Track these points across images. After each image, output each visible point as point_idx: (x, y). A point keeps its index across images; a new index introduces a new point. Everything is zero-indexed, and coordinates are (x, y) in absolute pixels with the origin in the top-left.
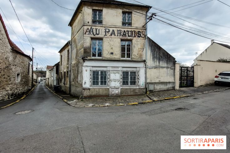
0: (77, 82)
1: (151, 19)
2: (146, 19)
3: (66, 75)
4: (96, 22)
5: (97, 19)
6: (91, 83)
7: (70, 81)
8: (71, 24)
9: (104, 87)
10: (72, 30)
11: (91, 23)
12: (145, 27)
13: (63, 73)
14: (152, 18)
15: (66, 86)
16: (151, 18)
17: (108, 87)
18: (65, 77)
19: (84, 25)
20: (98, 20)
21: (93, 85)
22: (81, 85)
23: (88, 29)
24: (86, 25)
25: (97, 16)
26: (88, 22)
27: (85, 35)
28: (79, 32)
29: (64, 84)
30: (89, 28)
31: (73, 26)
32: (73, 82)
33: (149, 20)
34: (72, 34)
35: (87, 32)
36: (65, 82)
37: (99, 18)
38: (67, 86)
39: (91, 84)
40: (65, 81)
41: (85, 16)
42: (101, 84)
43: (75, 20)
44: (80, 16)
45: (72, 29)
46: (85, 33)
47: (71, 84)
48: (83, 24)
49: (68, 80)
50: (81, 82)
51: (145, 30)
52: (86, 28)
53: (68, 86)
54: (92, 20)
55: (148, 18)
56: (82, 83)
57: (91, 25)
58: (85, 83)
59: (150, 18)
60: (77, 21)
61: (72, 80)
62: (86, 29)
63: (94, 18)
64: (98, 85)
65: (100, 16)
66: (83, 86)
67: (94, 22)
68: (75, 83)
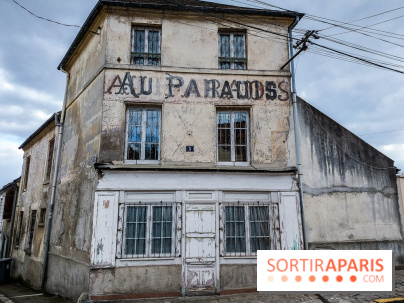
0: (74, 245)
1: (305, 48)
2: (290, 47)
3: (37, 220)
4: (142, 58)
5: (146, 51)
6: (119, 246)
7: (48, 240)
8: (66, 64)
9: (163, 260)
10: (68, 82)
11: (126, 61)
12: (286, 70)
13: (27, 215)
14: (307, 43)
15: (32, 261)
16: (304, 45)
17: (177, 261)
18: (32, 230)
19: (105, 68)
20: (148, 54)
21: (127, 253)
22: (86, 256)
23: (118, 77)
24: (111, 66)
25: (146, 42)
26: (119, 60)
27: (107, 96)
28: (90, 87)
29: (28, 253)
30: (122, 75)
31: (72, 69)
32: (59, 244)
33: (298, 50)
34: (69, 92)
35: (113, 85)
36: (30, 248)
37: (152, 47)
38: (34, 258)
39: (119, 250)
40: (30, 243)
41: (110, 43)
42: (154, 251)
43: (78, 54)
44: (94, 43)
45: (69, 77)
46: (109, 91)
47: (52, 251)
48: (102, 64)
49: (41, 237)
50: (87, 243)
51: (289, 77)
52: (110, 75)
53: (40, 259)
54: (132, 53)
55: (294, 43)
56: (89, 248)
57: (127, 67)
58: (100, 247)
59: (301, 46)
60: (84, 56)
61: (54, 240)
62: (112, 80)
63: (136, 47)
64: (144, 252)
65: (155, 44)
66: (92, 259)
67: (136, 58)
68: (65, 251)
